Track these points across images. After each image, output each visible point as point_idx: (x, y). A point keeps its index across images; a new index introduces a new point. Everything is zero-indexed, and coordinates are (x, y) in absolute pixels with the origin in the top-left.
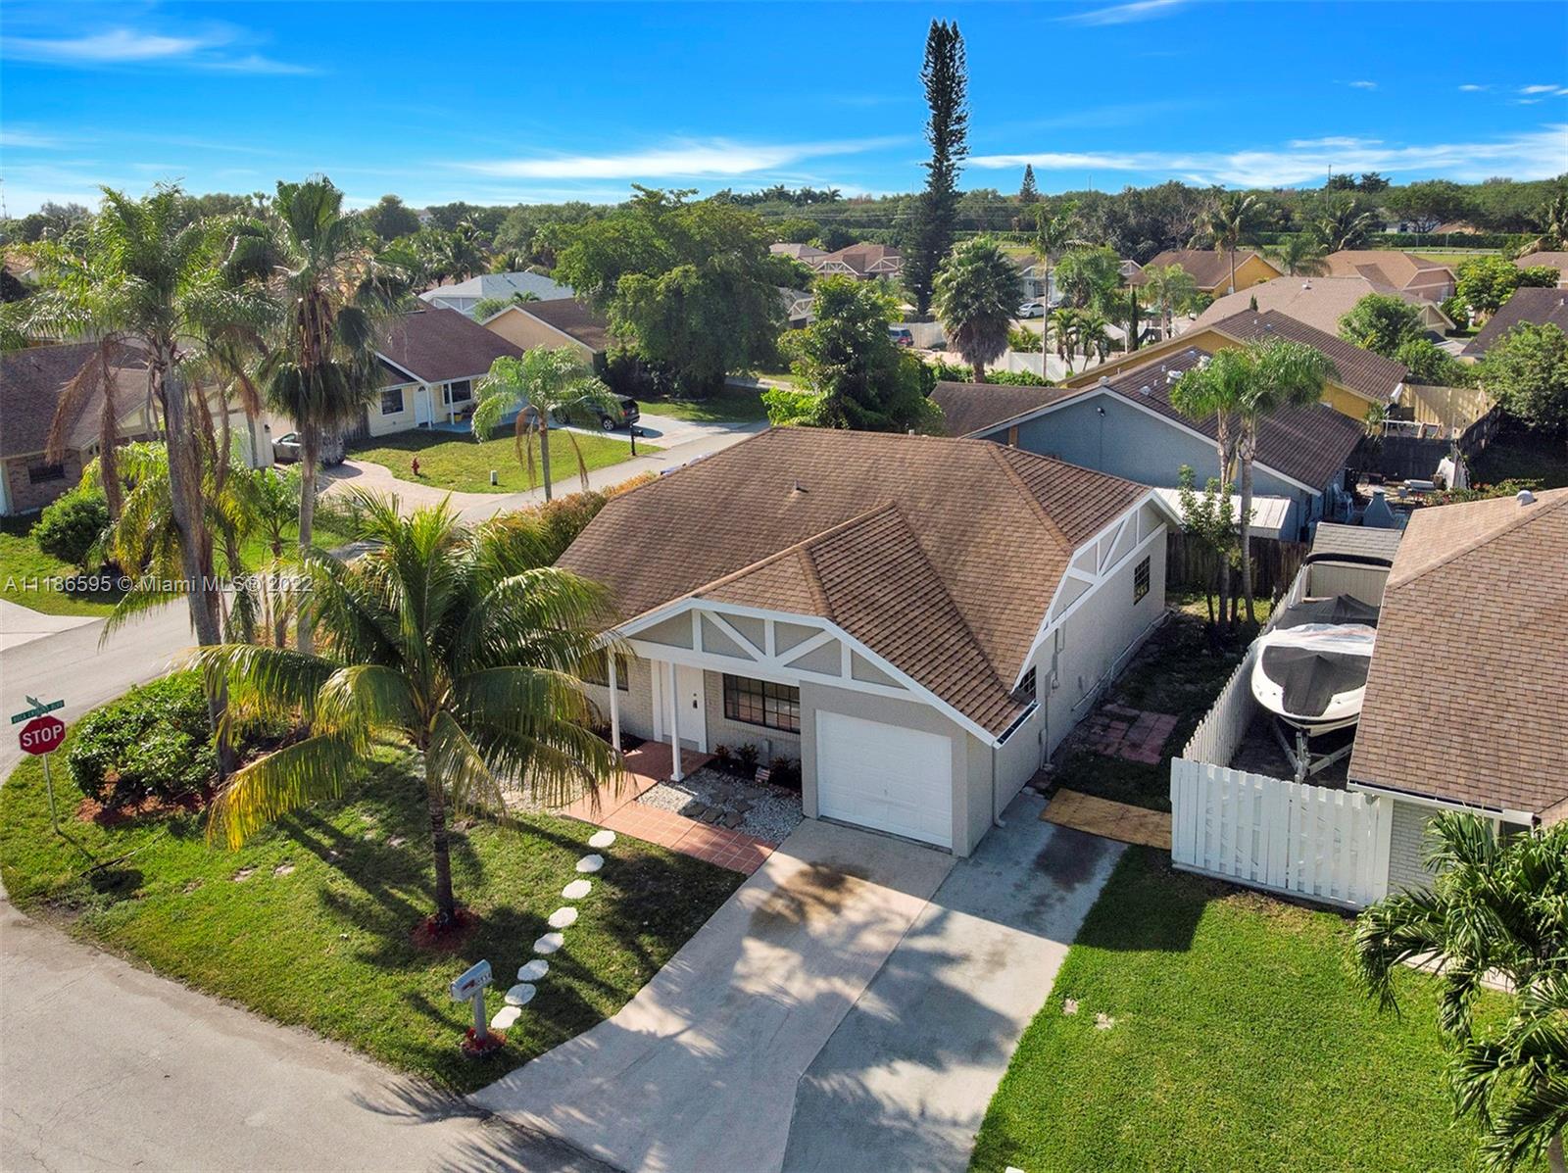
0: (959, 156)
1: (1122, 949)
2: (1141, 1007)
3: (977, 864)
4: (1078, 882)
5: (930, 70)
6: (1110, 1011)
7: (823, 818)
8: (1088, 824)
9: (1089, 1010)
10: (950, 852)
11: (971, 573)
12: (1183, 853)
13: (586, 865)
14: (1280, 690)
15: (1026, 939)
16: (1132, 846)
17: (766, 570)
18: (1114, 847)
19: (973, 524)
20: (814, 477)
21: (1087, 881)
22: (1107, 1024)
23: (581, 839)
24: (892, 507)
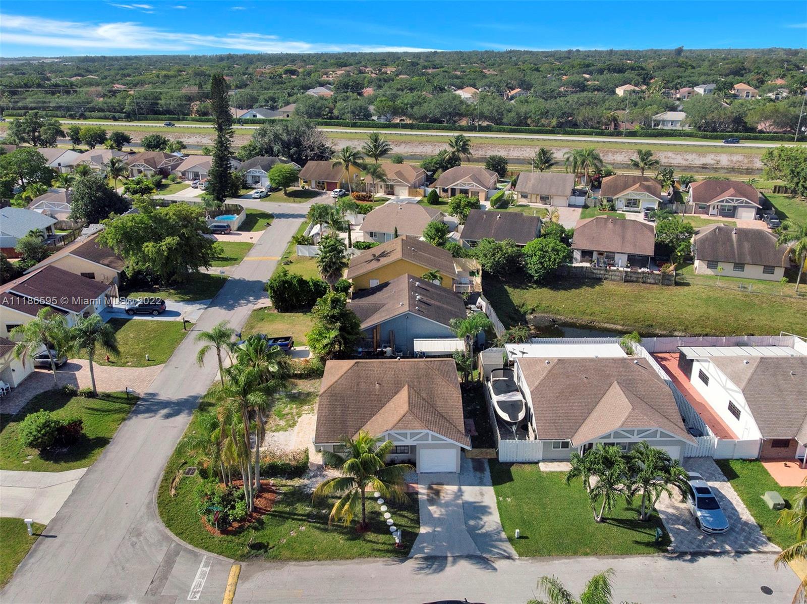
1: (502, 484)
2: (513, 494)
3: (463, 474)
6: (508, 497)
7: (421, 473)
8: (476, 456)
9: (504, 498)
10: (455, 473)
11: (439, 403)
12: (502, 458)
13: (380, 502)
14: (507, 415)
15: (484, 488)
16: (489, 459)
17: (404, 419)
18: (485, 460)
19: (432, 388)
20: (379, 378)
21: (485, 471)
22: (509, 500)
23: (372, 496)
24: (409, 386)
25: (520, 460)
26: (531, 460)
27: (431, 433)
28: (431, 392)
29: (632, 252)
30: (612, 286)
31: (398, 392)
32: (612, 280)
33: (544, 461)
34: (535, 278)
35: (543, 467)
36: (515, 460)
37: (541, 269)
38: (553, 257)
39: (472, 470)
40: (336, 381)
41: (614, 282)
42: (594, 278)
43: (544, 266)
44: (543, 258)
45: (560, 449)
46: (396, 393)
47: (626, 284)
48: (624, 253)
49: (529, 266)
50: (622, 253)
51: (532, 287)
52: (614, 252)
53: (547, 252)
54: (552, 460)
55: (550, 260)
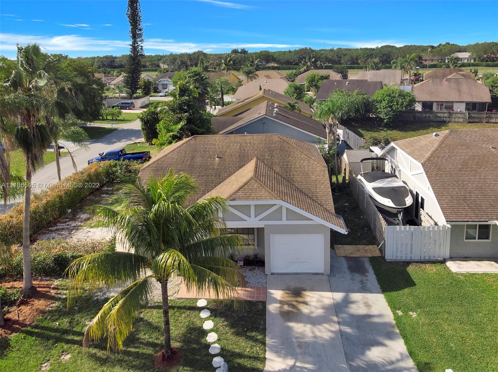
0: (141, 42)
2: (419, 306)
3: (334, 276)
4: (366, 273)
5: (129, 13)
6: (412, 310)
7: (272, 274)
8: (352, 254)
9: (405, 312)
10: (323, 274)
11: (298, 178)
12: (389, 256)
13: (204, 314)
14: (390, 200)
15: (369, 296)
16: (369, 258)
17: (246, 187)
18: (365, 259)
19: (288, 162)
20: (221, 152)
21: (368, 272)
22: (414, 315)
23: (194, 305)
24: (258, 159)
25: (417, 258)
26: (432, 258)
27: (285, 205)
28: (287, 165)
29: (469, 99)
30: (457, 127)
31: (243, 165)
32: (455, 122)
33: (452, 258)
34: (385, 121)
35: (453, 266)
36: (409, 258)
37: (390, 111)
38: (401, 101)
39: (346, 270)
40: (166, 155)
41: (459, 124)
42: (438, 122)
43: (393, 109)
44: (392, 102)
45: (477, 240)
46: (240, 167)
47: (470, 124)
48: (463, 102)
49: (379, 110)
50: (461, 102)
51: (383, 130)
52: (453, 102)
53: (394, 97)
54: (466, 258)
55: (398, 104)
